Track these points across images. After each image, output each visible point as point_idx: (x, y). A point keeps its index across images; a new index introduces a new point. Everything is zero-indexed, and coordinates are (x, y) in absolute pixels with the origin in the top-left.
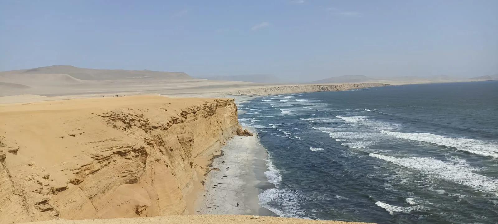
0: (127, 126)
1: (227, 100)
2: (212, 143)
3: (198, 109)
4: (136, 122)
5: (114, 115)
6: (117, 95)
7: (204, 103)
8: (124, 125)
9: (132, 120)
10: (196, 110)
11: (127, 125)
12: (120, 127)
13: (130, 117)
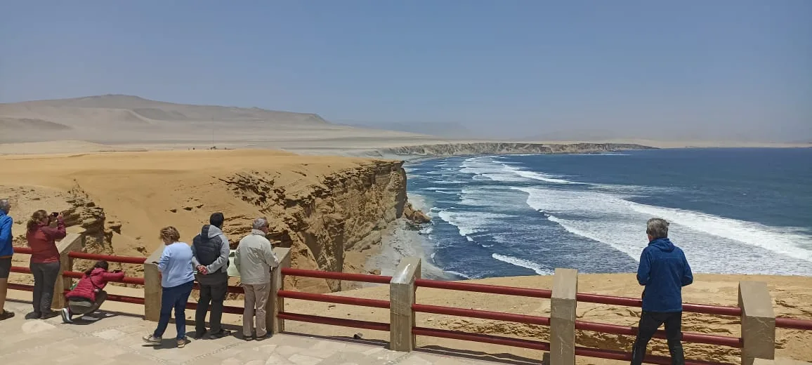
0: (260, 198)
1: (392, 163)
2: (368, 230)
3: (350, 175)
4: (271, 193)
5: (243, 181)
6: (214, 147)
7: (359, 166)
8: (257, 197)
9: (266, 189)
10: (345, 176)
11: (261, 196)
12: (253, 199)
13: (262, 184)
